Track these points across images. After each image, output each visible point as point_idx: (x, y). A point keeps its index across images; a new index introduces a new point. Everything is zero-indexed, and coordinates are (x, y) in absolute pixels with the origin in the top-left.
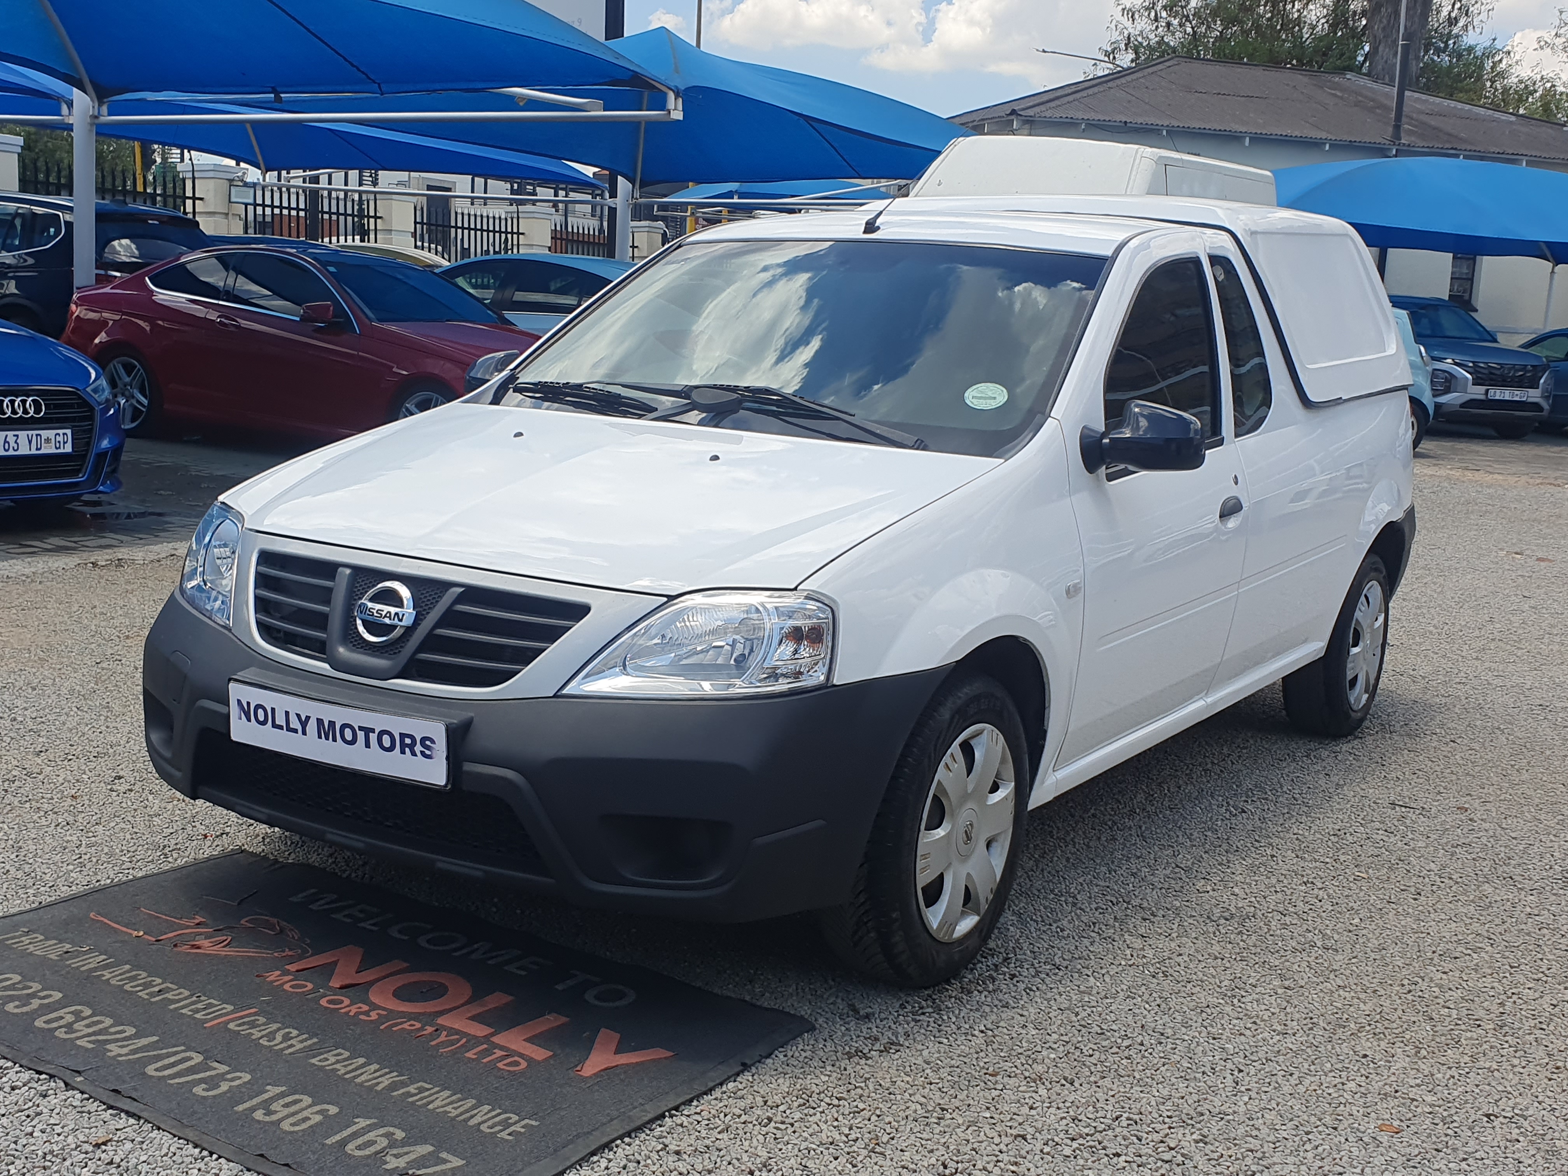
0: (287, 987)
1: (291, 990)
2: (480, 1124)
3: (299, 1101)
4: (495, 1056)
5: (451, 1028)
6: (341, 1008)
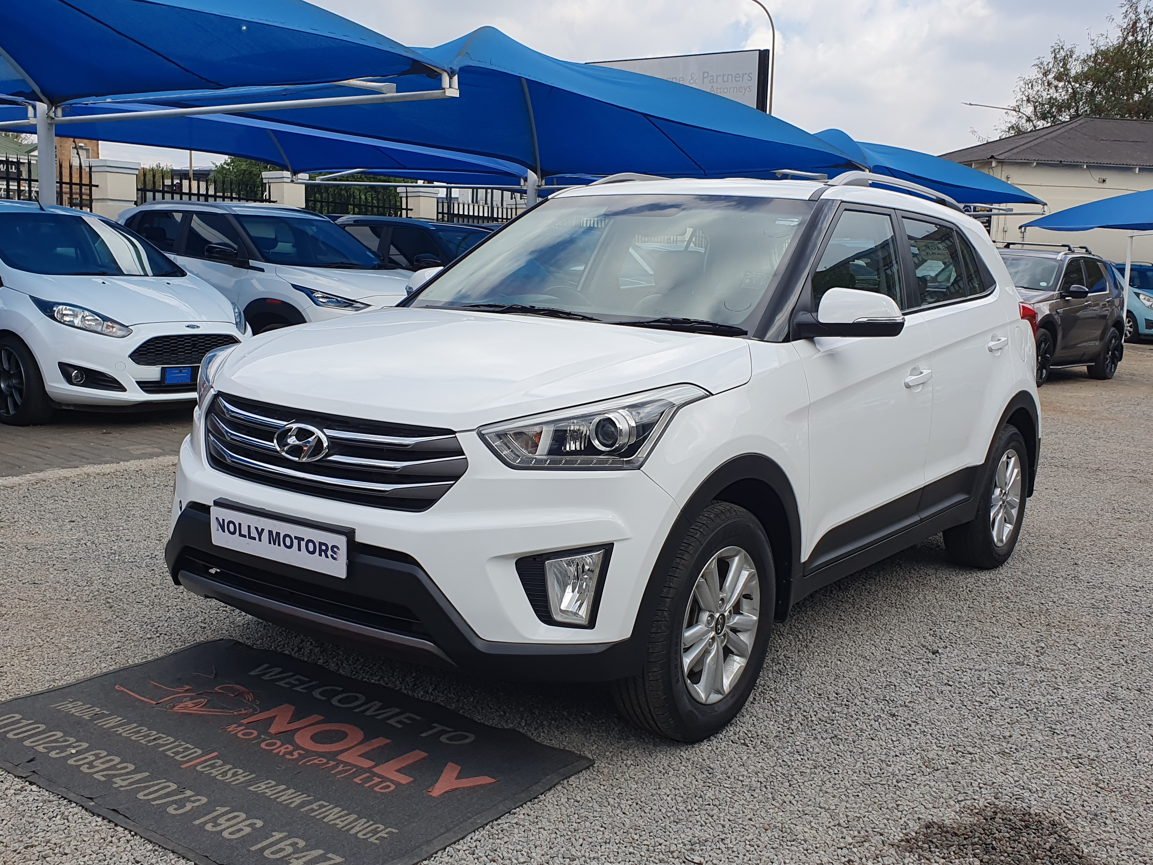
0: (239, 735)
1: (243, 737)
2: (357, 833)
3: (237, 816)
4: (373, 782)
5: (347, 762)
6: (274, 750)
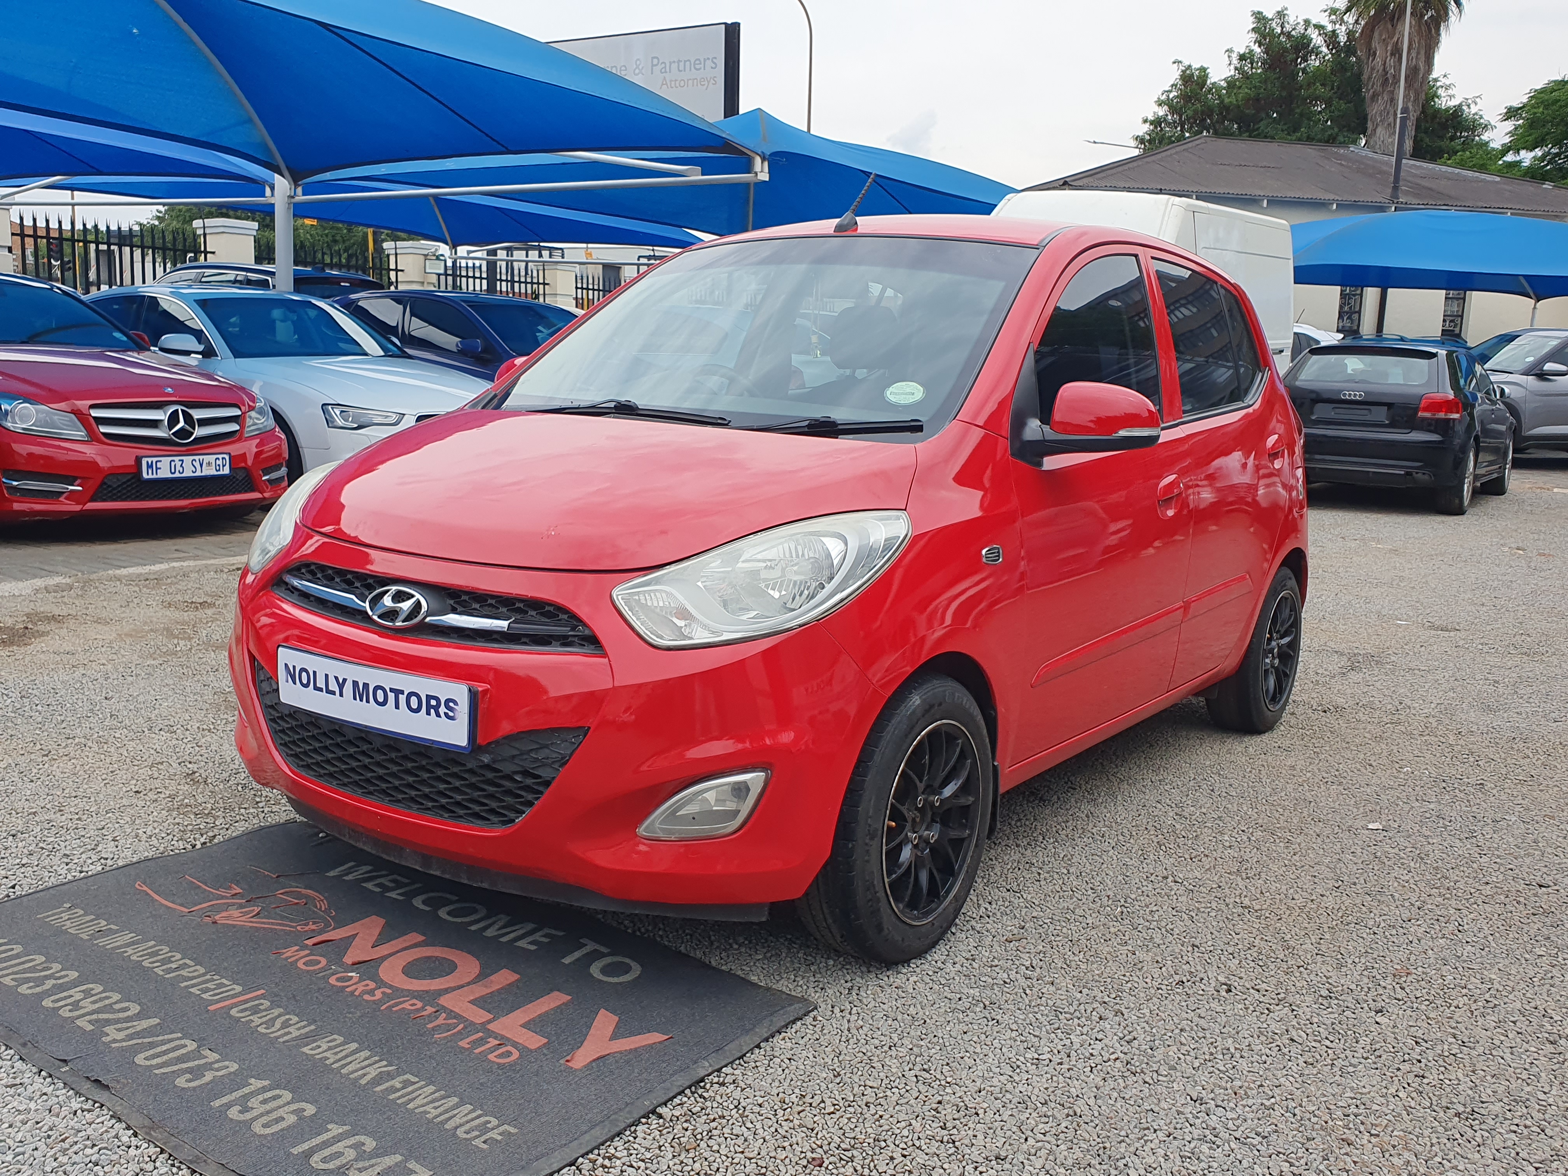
0: (300, 964)
1: (304, 967)
2: (456, 1128)
3: (279, 1097)
4: (488, 1046)
5: (452, 1011)
6: (348, 987)
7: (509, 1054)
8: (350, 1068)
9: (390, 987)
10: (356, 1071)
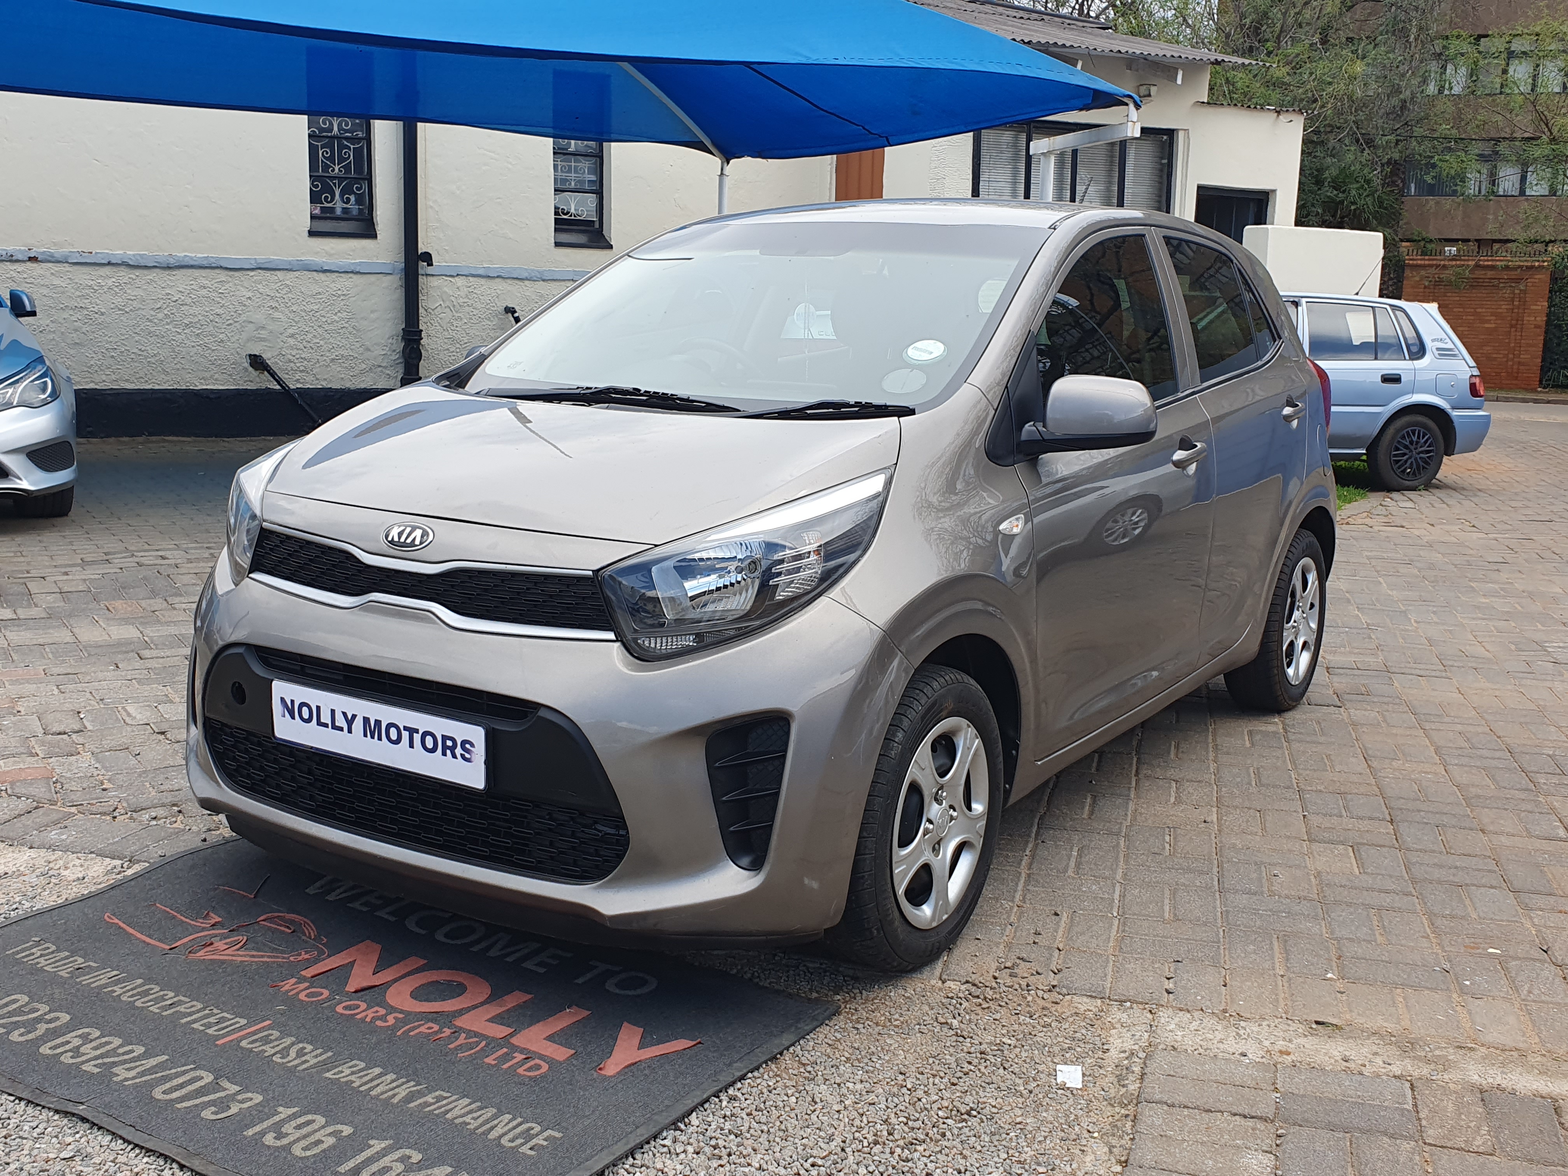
0: (302, 996)
1: (307, 1000)
2: (500, 1136)
3: (312, 1121)
4: (515, 1061)
5: (470, 1031)
6: (357, 1014)
7: (538, 1067)
8: (379, 1090)
9: (401, 1012)
10: (386, 1092)
